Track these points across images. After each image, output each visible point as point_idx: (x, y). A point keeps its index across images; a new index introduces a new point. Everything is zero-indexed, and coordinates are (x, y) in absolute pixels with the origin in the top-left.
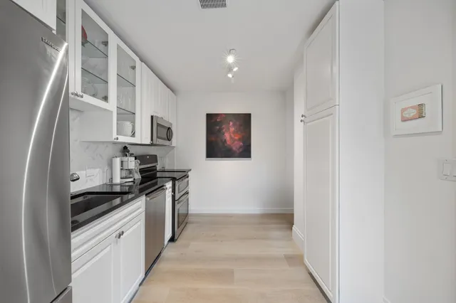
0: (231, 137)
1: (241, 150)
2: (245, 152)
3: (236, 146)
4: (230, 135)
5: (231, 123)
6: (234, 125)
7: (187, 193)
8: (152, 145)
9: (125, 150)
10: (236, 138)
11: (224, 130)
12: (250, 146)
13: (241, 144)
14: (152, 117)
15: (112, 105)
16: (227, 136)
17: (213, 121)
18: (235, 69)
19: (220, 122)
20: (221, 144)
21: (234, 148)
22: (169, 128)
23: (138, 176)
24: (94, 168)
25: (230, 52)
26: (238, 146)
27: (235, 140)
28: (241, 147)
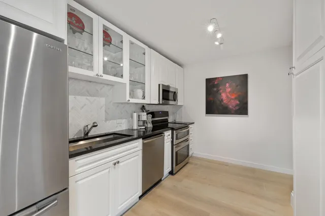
0: (227, 96)
1: (237, 108)
2: (242, 109)
3: (233, 104)
4: (226, 95)
5: (227, 85)
6: (230, 86)
7: (187, 140)
8: (159, 104)
9: (143, 108)
10: (233, 97)
11: (221, 91)
12: (246, 103)
13: (238, 102)
14: (159, 85)
15: (126, 79)
16: (224, 96)
17: (211, 84)
18: (219, 36)
19: (217, 84)
20: (218, 102)
21: (230, 107)
22: (175, 92)
23: (150, 126)
24: (121, 118)
25: (210, 21)
26: (234, 104)
27: (232, 99)
28: (237, 105)
